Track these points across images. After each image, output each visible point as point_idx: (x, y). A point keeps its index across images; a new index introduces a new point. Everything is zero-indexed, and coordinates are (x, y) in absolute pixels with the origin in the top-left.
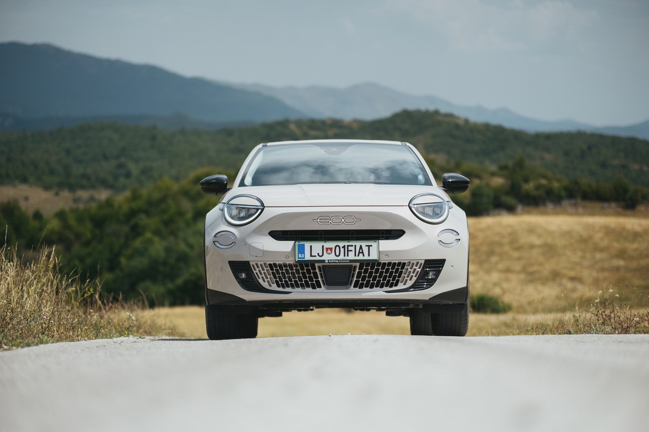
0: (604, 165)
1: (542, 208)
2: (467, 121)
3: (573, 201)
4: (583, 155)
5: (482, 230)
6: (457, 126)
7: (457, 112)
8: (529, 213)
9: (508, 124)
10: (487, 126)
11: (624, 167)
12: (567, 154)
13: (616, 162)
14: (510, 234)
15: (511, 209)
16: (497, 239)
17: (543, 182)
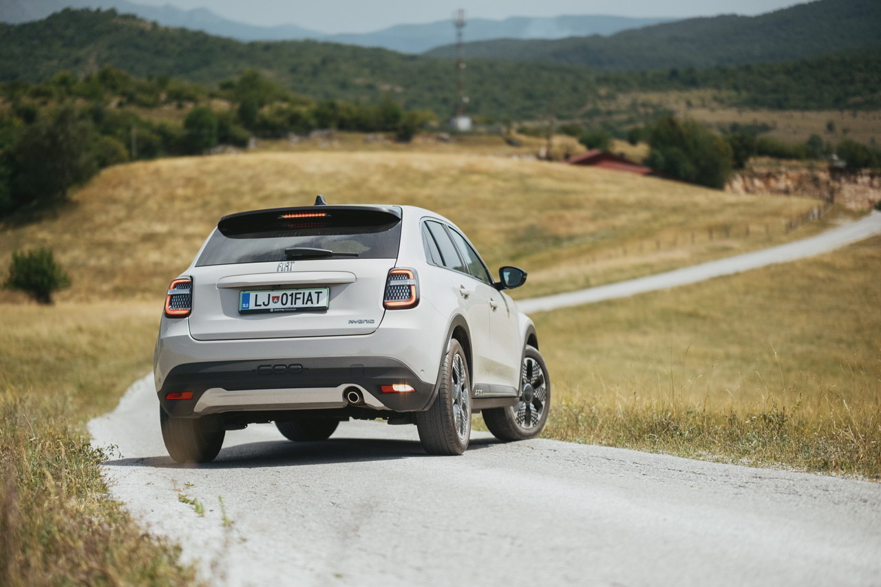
0: (344, 86)
1: (283, 142)
2: (155, 25)
3: (326, 132)
4: (315, 72)
5: (209, 174)
6: (142, 33)
7: (141, 14)
8: (266, 149)
9: (213, 30)
10: (183, 32)
11: (370, 87)
12: (293, 70)
13: (359, 81)
14: (251, 178)
15: (241, 144)
16: (232, 185)
17: (285, 106)
